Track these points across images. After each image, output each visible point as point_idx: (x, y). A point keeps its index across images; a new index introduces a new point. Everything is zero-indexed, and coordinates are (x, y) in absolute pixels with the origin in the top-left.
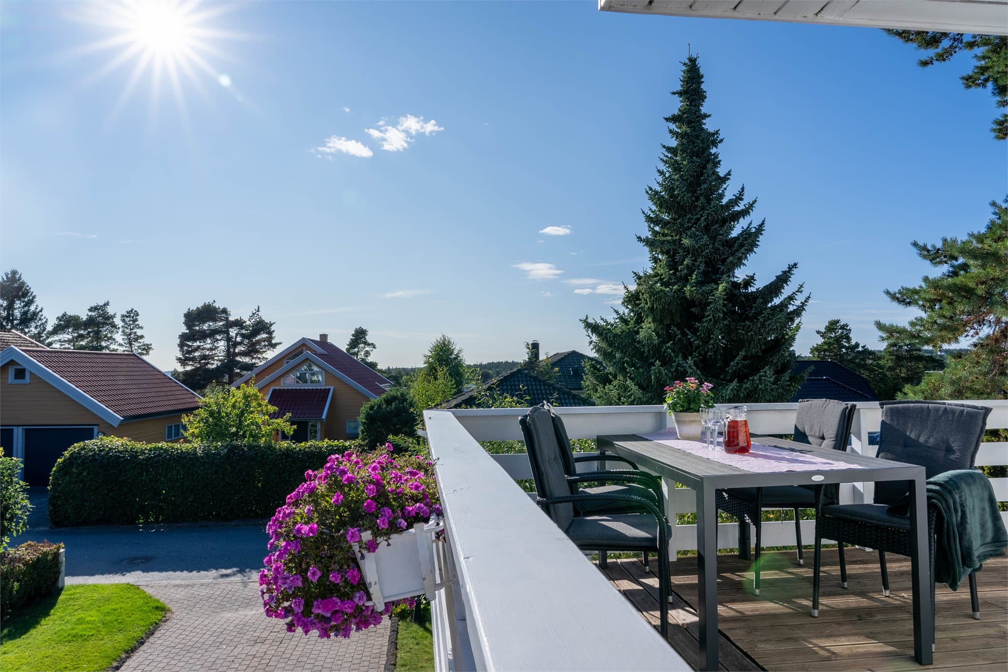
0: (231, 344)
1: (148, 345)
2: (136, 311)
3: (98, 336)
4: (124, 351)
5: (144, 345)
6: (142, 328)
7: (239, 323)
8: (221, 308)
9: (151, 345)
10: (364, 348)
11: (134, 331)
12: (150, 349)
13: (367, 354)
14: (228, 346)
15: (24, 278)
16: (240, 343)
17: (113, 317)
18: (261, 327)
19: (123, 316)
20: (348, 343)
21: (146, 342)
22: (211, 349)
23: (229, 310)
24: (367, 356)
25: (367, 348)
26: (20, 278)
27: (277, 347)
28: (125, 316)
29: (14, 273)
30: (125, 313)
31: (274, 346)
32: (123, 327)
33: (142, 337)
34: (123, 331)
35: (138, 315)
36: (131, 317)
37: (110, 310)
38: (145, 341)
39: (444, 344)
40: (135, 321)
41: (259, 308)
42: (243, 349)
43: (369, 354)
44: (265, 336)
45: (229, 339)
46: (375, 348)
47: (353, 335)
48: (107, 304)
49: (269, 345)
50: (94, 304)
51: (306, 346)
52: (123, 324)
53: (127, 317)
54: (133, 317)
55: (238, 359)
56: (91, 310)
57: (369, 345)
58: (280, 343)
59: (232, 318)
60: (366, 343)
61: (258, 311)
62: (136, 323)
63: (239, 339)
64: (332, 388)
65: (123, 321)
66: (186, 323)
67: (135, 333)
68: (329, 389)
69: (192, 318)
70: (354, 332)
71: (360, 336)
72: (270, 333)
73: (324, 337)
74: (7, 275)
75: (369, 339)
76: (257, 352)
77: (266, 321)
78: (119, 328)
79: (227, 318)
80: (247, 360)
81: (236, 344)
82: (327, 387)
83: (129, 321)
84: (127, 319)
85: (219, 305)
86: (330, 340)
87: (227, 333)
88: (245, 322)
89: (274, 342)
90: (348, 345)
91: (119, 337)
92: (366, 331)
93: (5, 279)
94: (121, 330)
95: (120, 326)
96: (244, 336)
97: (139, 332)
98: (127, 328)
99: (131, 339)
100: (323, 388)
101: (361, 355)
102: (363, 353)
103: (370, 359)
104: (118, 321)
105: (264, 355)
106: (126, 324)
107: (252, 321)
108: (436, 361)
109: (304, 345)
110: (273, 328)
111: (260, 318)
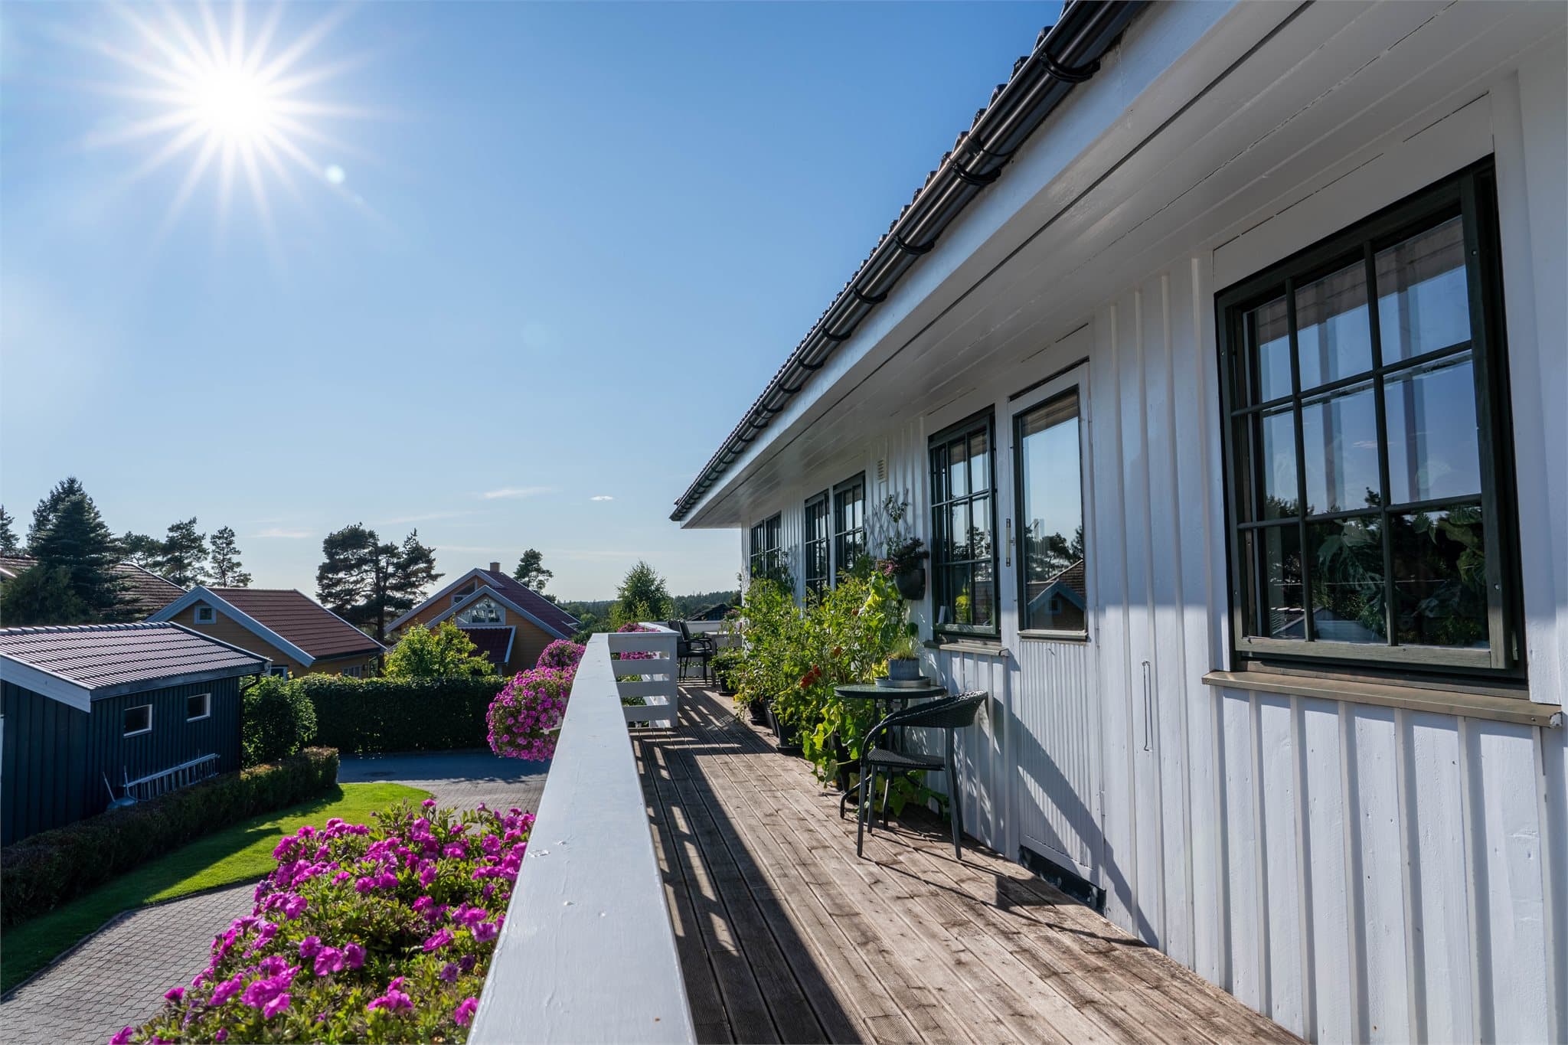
0: (382, 575)
1: (245, 575)
2: (230, 530)
3: (179, 564)
4: (214, 584)
5: (241, 575)
6: (239, 552)
7: (390, 550)
8: (367, 531)
9: (250, 575)
10: (536, 577)
11: (228, 557)
12: (248, 580)
13: (541, 584)
14: (378, 577)
15: (85, 489)
16: (393, 575)
17: (202, 538)
18: (419, 555)
19: (214, 537)
20: (516, 571)
21: (243, 572)
22: (356, 582)
23: (376, 534)
24: (541, 588)
25: (541, 578)
26: (80, 489)
27: (439, 579)
28: (217, 537)
29: (72, 481)
30: (216, 533)
31: (434, 578)
32: (213, 551)
33: (239, 564)
34: (214, 558)
35: (233, 535)
36: (225, 537)
37: (198, 530)
38: (243, 570)
39: (642, 573)
40: (229, 543)
41: (415, 531)
42: (394, 582)
43: (544, 585)
44: (422, 565)
45: (378, 570)
46: (551, 576)
47: (522, 560)
48: (194, 521)
49: (427, 576)
50: (176, 522)
51: (478, 578)
52: (214, 548)
53: (219, 538)
54: (226, 538)
55: (389, 592)
56: (171, 530)
57: (543, 572)
58: (442, 575)
59: (380, 544)
60: (540, 571)
61: (415, 535)
62: (232, 546)
63: (391, 570)
64: (514, 628)
65: (214, 543)
66: (326, 550)
67: (230, 559)
68: (511, 629)
69: (333, 545)
70: (523, 556)
71: (531, 561)
72: (430, 562)
73: (495, 566)
74: (62, 484)
75: (543, 565)
76: (413, 585)
77: (424, 547)
78: (209, 553)
79: (376, 544)
80: (398, 595)
81: (387, 576)
82: (508, 627)
83: (222, 544)
84: (219, 542)
85: (366, 528)
86: (502, 570)
87: (376, 562)
88: (397, 548)
89: (433, 572)
90: (516, 573)
91: (208, 564)
92: (539, 554)
93: (60, 490)
94: (211, 556)
95: (210, 550)
96: (398, 566)
97: (235, 559)
98: (219, 553)
99: (225, 567)
100: (503, 628)
101: (533, 587)
102: (535, 584)
103: (544, 592)
104: (207, 544)
105: (421, 588)
106: (218, 548)
107: (408, 547)
108: (634, 594)
109: (476, 577)
110: (432, 555)
111: (417, 543)
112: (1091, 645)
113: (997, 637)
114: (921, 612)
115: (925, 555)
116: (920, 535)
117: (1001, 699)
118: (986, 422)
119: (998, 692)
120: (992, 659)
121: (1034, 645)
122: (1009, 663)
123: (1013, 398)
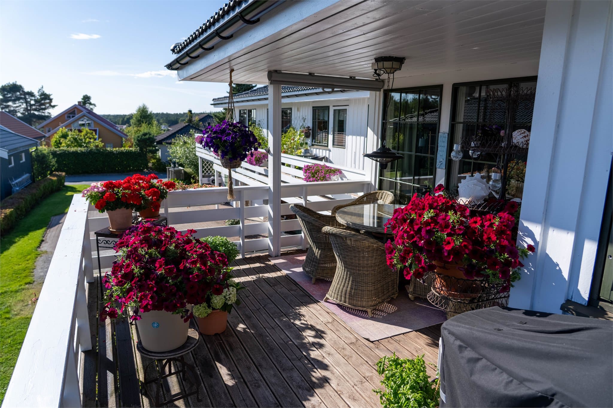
0: (29, 104)
7: (31, 94)
8: (19, 85)
10: (89, 106)
14: (27, 105)
16: (34, 105)
18: (45, 96)
22: (17, 107)
23: (23, 86)
27: (56, 108)
31: (54, 107)
39: (144, 108)
41: (42, 86)
42: (35, 108)
44: (47, 101)
45: (27, 102)
47: (82, 99)
49: (50, 106)
55: (33, 112)
58: (58, 106)
59: (25, 91)
60: (90, 104)
61: (42, 88)
63: (33, 102)
64: (98, 129)
68: (96, 129)
69: (4, 90)
71: (86, 99)
72: (51, 100)
75: (92, 101)
76: (43, 109)
77: (47, 94)
79: (23, 91)
80: (38, 113)
81: (31, 105)
85: (18, 83)
87: (25, 99)
88: (34, 93)
89: (52, 104)
96: (36, 101)
100: (93, 129)
105: (47, 111)
107: (39, 93)
108: (141, 117)
109: (76, 108)
110: (51, 97)
111: (44, 92)
112: (346, 149)
113: (328, 146)
114: (309, 141)
115: (310, 130)
116: (309, 125)
117: (328, 157)
118: (328, 108)
119: (327, 156)
120: (326, 150)
121: (335, 148)
122: (330, 151)
123: (334, 106)
